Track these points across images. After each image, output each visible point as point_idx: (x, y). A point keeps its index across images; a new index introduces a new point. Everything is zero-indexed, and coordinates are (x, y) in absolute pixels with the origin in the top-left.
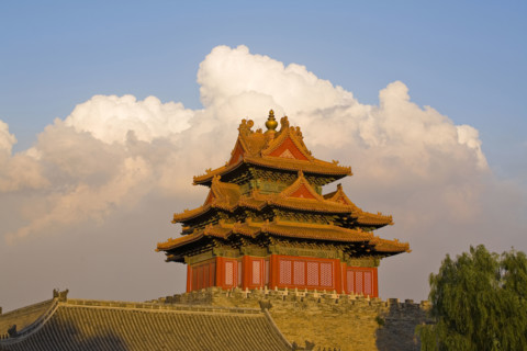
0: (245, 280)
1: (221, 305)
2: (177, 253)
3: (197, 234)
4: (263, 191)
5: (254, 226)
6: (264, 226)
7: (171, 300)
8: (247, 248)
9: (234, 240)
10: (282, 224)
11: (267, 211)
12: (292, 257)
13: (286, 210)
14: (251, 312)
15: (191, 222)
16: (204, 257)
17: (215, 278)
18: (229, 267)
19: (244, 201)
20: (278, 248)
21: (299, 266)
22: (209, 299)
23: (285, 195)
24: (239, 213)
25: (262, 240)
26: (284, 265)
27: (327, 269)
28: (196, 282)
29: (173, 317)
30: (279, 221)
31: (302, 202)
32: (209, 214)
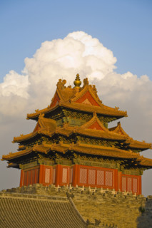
0: (57, 180)
1: (42, 195)
2: (15, 161)
3: (28, 150)
4: (70, 124)
5: (65, 146)
6: (71, 146)
8: (59, 159)
9: (51, 155)
10: (82, 145)
11: (73, 137)
12: (88, 167)
13: (85, 137)
14: (61, 200)
15: (25, 142)
16: (32, 165)
17: (38, 178)
18: (47, 172)
19: (58, 130)
20: (78, 160)
21: (92, 172)
22: (34, 191)
23: (85, 127)
24: (55, 138)
25: (69, 155)
26: (83, 172)
27: (109, 175)
28: (25, 181)
29: (11, 201)
30: (80, 143)
31: (95, 132)
32: (36, 138)
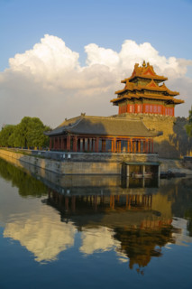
0: (136, 111)
1: (128, 118)
2: (116, 103)
3: (122, 97)
4: (141, 85)
5: (138, 95)
6: (141, 95)
7: (114, 116)
8: (136, 101)
9: (132, 99)
10: (146, 95)
11: (142, 91)
12: (149, 104)
13: (148, 91)
14: (137, 120)
15: (120, 94)
16: (124, 104)
17: (127, 110)
18: (131, 107)
19: (136, 88)
20: (145, 101)
21: (151, 107)
22: (125, 116)
23: (147, 86)
24: (134, 91)
25: (141, 99)
26: (147, 107)
27: (159, 108)
28: (121, 111)
29: (115, 121)
30: (146, 93)
31: (153, 88)
32: (125, 92)
